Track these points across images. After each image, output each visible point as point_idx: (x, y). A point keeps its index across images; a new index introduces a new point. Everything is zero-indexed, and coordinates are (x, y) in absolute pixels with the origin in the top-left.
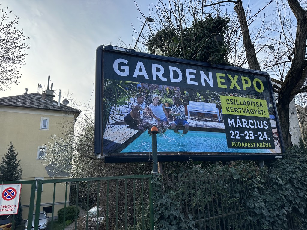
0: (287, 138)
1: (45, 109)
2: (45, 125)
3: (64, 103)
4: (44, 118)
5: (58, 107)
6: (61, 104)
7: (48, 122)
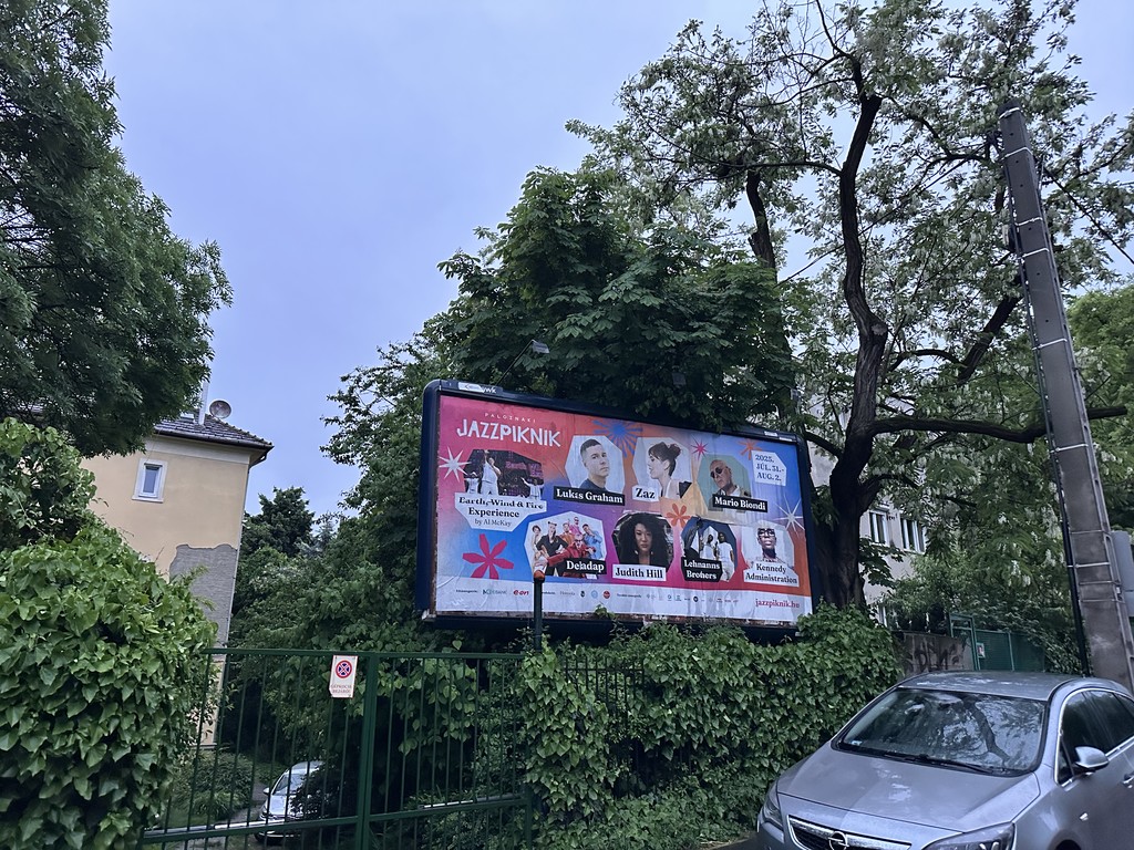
0: (852, 588)
2: (149, 487)
3: (216, 413)
4: (149, 462)
5: (197, 427)
6: (207, 417)
7: (162, 475)
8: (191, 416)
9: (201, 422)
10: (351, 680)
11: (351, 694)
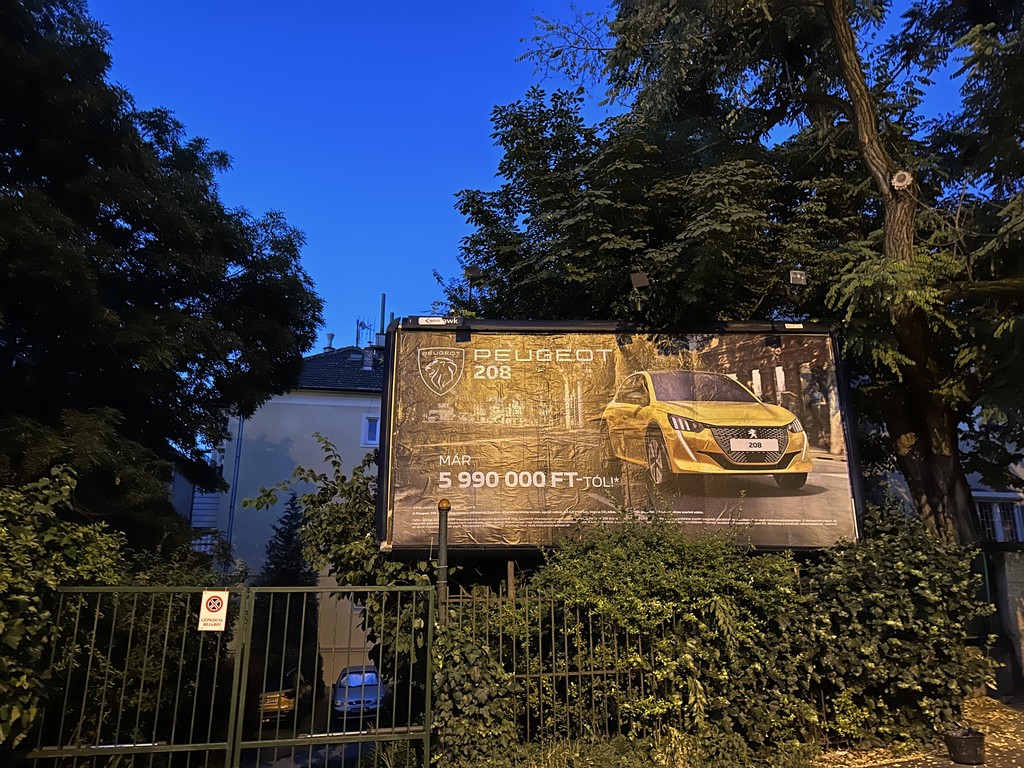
1: (371, 391)
4: (370, 415)
10: (222, 614)
11: (222, 627)
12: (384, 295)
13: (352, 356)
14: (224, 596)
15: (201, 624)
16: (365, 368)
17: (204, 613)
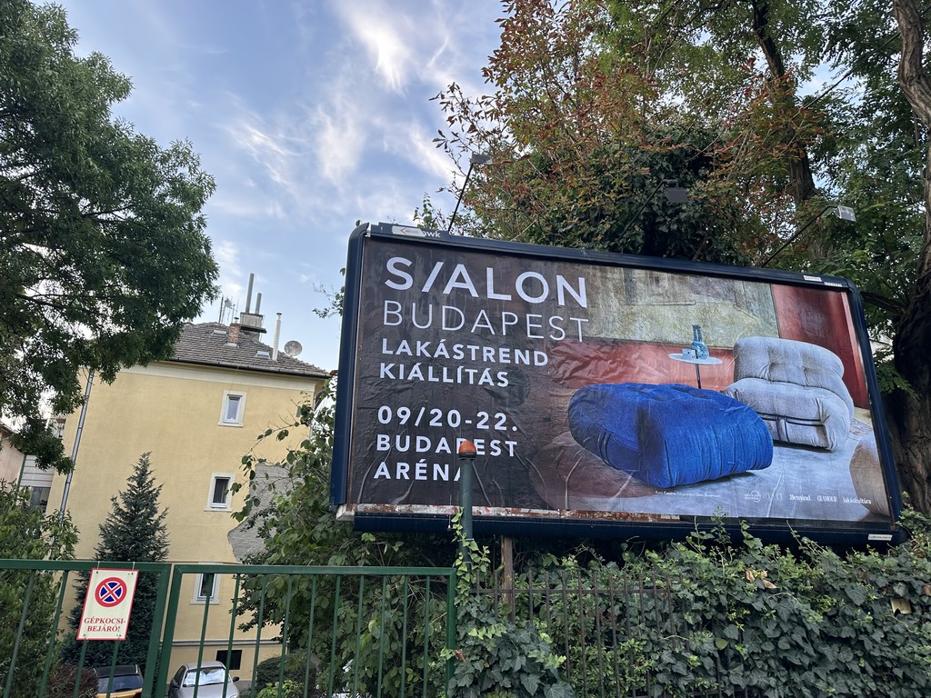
1: (235, 367)
2: (232, 413)
3: (290, 351)
4: (232, 393)
5: (271, 363)
6: (280, 355)
7: (242, 402)
8: (268, 354)
9: (275, 358)
10: (123, 610)
11: (120, 633)
12: (252, 276)
13: (215, 331)
14: (129, 578)
15: (84, 626)
16: (230, 344)
17: (92, 608)
